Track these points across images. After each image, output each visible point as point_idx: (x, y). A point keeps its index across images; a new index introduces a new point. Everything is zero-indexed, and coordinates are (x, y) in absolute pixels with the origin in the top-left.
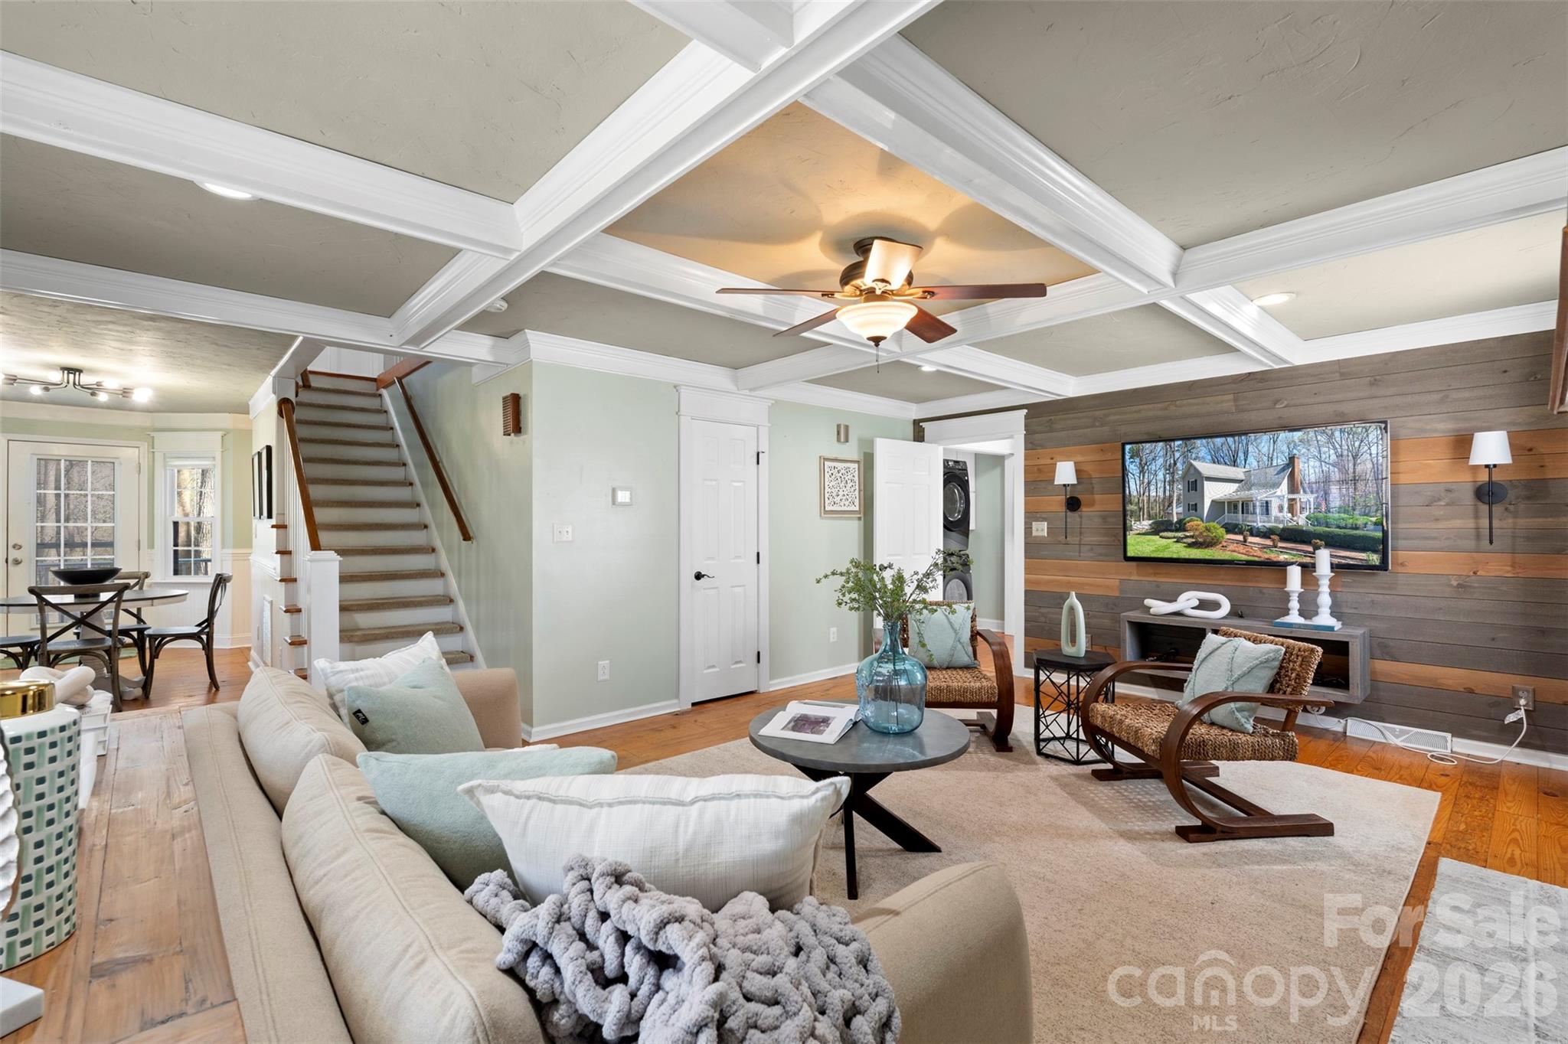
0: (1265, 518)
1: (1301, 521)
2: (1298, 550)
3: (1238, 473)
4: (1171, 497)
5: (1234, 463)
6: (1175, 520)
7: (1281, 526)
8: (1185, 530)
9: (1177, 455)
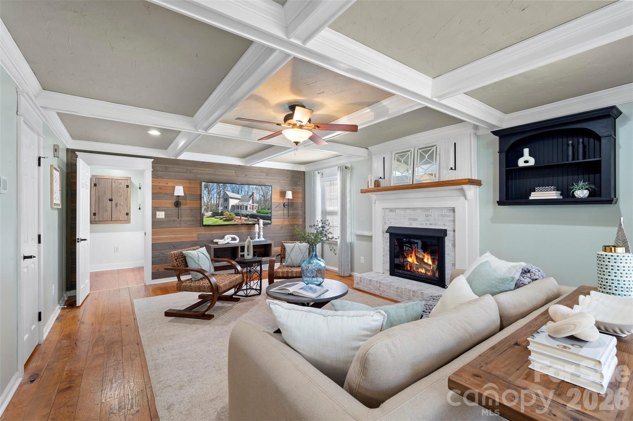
0: (246, 211)
1: (255, 212)
2: (254, 221)
3: (239, 196)
4: (219, 203)
5: (238, 193)
6: (220, 212)
7: (250, 213)
8: (223, 215)
9: (221, 189)
